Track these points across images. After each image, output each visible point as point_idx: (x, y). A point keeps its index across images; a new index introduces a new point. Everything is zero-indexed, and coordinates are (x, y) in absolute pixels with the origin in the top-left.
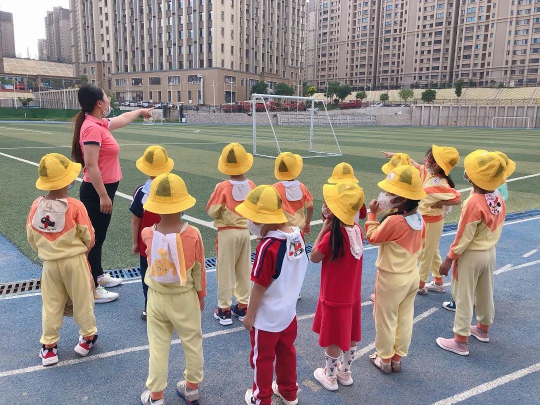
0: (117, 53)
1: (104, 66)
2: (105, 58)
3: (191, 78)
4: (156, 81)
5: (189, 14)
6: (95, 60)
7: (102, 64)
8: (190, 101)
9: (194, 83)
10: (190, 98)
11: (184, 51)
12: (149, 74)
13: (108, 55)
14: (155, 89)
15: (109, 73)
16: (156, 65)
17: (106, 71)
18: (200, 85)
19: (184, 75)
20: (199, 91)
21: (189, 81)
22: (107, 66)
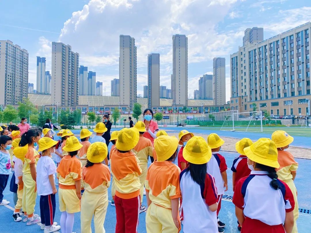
0: (251, 91)
1: (242, 98)
2: (243, 94)
3: (301, 101)
4: (275, 104)
5: (298, 66)
6: (237, 96)
7: (242, 97)
8: (300, 114)
9: (303, 103)
10: (300, 112)
11: (295, 86)
12: (270, 100)
13: (245, 93)
14: (275, 108)
15: (246, 101)
16: (275, 95)
17: (244, 101)
18: (308, 104)
19: (296, 99)
20: (307, 108)
21: (299, 102)
22: (244, 98)
